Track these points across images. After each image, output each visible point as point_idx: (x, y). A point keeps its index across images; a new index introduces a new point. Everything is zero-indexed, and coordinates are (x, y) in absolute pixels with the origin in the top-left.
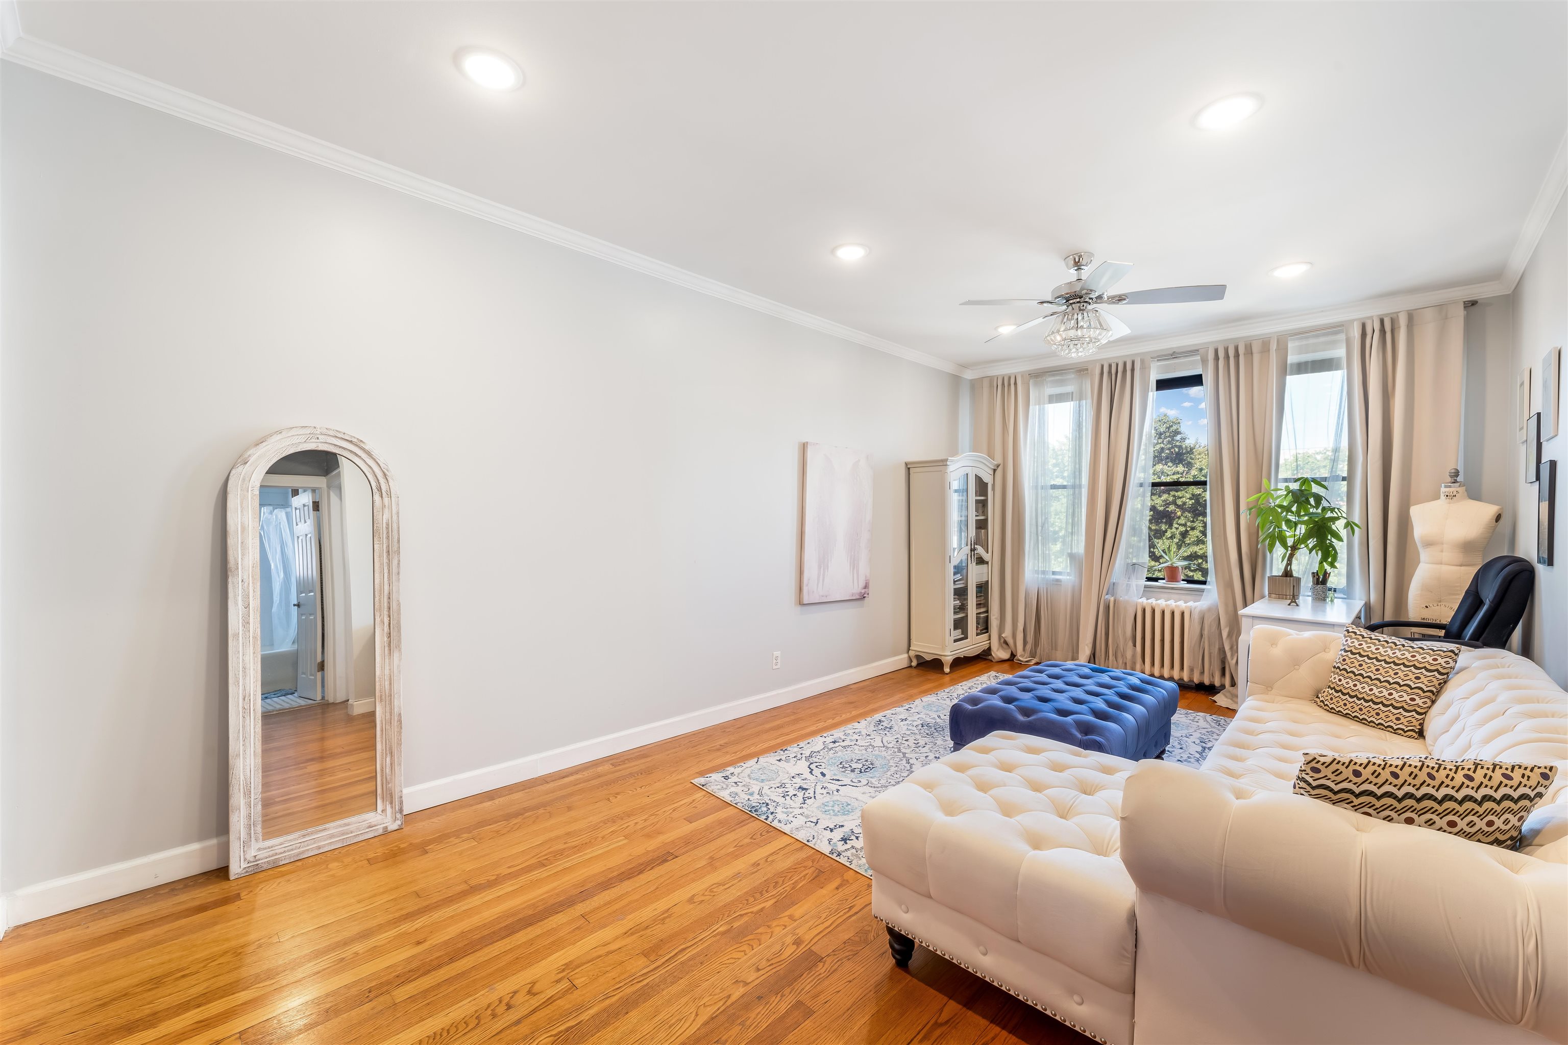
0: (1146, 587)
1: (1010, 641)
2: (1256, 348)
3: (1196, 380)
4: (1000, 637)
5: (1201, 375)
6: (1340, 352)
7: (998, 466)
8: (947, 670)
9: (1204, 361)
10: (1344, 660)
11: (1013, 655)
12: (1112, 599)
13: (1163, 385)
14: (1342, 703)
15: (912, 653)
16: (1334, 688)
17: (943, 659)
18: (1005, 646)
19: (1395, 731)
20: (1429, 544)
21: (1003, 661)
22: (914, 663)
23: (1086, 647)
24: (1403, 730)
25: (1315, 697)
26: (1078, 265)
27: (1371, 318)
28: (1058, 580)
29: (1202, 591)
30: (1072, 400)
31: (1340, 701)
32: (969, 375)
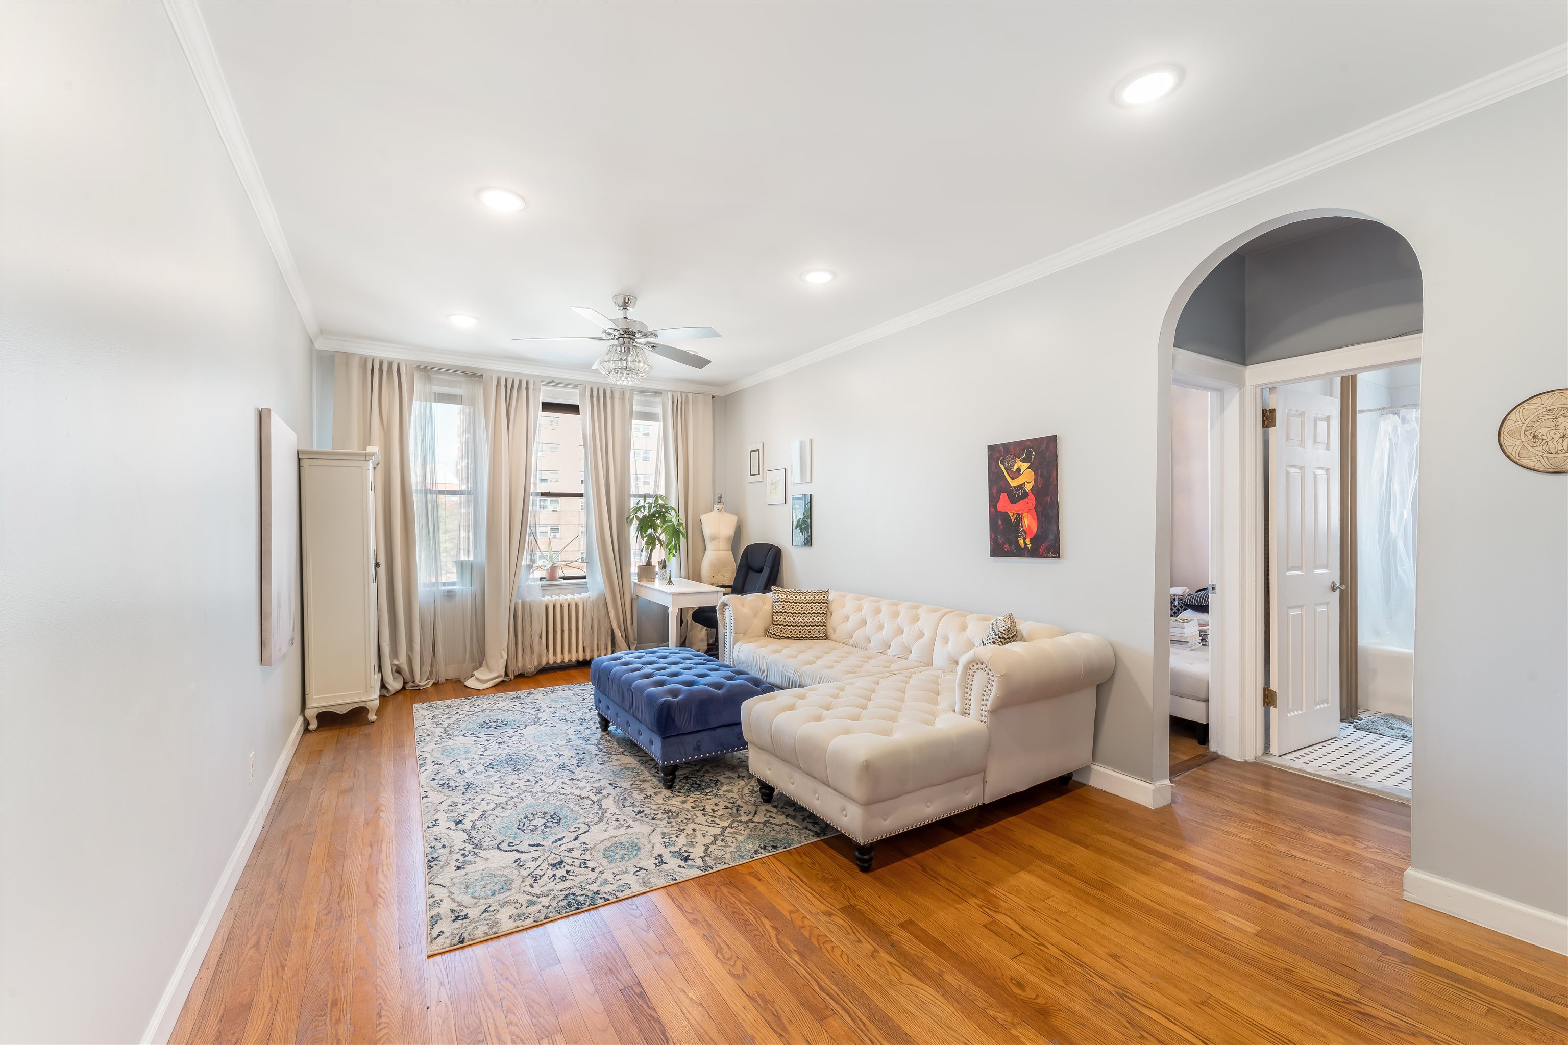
0: (542, 586)
1: (405, 667)
2: (617, 395)
3: (574, 409)
4: (392, 665)
5: (578, 406)
6: (658, 410)
7: (377, 465)
8: (372, 717)
9: (582, 396)
10: (783, 607)
11: (405, 683)
12: (520, 601)
13: (548, 406)
14: (788, 632)
15: (311, 713)
16: (782, 624)
17: (369, 705)
18: (397, 675)
19: (818, 638)
20: (714, 538)
21: (397, 693)
22: (313, 725)
23: (503, 652)
24: (821, 637)
25: (767, 633)
26: (625, 305)
27: (676, 392)
28: (449, 592)
29: (586, 584)
30: (462, 404)
31: (787, 630)
32: (320, 345)
